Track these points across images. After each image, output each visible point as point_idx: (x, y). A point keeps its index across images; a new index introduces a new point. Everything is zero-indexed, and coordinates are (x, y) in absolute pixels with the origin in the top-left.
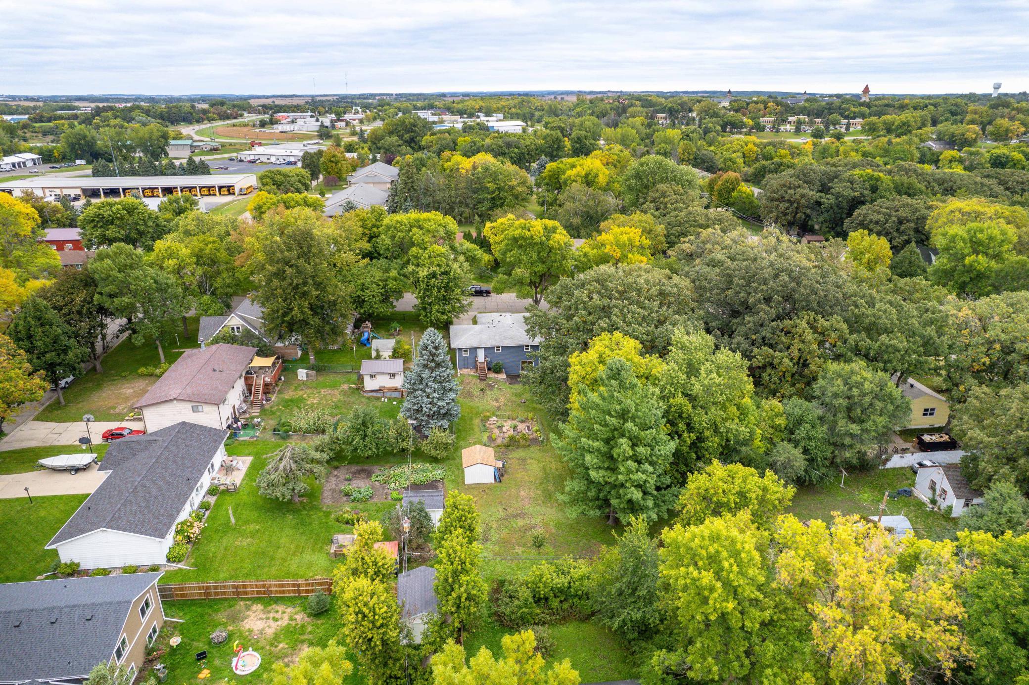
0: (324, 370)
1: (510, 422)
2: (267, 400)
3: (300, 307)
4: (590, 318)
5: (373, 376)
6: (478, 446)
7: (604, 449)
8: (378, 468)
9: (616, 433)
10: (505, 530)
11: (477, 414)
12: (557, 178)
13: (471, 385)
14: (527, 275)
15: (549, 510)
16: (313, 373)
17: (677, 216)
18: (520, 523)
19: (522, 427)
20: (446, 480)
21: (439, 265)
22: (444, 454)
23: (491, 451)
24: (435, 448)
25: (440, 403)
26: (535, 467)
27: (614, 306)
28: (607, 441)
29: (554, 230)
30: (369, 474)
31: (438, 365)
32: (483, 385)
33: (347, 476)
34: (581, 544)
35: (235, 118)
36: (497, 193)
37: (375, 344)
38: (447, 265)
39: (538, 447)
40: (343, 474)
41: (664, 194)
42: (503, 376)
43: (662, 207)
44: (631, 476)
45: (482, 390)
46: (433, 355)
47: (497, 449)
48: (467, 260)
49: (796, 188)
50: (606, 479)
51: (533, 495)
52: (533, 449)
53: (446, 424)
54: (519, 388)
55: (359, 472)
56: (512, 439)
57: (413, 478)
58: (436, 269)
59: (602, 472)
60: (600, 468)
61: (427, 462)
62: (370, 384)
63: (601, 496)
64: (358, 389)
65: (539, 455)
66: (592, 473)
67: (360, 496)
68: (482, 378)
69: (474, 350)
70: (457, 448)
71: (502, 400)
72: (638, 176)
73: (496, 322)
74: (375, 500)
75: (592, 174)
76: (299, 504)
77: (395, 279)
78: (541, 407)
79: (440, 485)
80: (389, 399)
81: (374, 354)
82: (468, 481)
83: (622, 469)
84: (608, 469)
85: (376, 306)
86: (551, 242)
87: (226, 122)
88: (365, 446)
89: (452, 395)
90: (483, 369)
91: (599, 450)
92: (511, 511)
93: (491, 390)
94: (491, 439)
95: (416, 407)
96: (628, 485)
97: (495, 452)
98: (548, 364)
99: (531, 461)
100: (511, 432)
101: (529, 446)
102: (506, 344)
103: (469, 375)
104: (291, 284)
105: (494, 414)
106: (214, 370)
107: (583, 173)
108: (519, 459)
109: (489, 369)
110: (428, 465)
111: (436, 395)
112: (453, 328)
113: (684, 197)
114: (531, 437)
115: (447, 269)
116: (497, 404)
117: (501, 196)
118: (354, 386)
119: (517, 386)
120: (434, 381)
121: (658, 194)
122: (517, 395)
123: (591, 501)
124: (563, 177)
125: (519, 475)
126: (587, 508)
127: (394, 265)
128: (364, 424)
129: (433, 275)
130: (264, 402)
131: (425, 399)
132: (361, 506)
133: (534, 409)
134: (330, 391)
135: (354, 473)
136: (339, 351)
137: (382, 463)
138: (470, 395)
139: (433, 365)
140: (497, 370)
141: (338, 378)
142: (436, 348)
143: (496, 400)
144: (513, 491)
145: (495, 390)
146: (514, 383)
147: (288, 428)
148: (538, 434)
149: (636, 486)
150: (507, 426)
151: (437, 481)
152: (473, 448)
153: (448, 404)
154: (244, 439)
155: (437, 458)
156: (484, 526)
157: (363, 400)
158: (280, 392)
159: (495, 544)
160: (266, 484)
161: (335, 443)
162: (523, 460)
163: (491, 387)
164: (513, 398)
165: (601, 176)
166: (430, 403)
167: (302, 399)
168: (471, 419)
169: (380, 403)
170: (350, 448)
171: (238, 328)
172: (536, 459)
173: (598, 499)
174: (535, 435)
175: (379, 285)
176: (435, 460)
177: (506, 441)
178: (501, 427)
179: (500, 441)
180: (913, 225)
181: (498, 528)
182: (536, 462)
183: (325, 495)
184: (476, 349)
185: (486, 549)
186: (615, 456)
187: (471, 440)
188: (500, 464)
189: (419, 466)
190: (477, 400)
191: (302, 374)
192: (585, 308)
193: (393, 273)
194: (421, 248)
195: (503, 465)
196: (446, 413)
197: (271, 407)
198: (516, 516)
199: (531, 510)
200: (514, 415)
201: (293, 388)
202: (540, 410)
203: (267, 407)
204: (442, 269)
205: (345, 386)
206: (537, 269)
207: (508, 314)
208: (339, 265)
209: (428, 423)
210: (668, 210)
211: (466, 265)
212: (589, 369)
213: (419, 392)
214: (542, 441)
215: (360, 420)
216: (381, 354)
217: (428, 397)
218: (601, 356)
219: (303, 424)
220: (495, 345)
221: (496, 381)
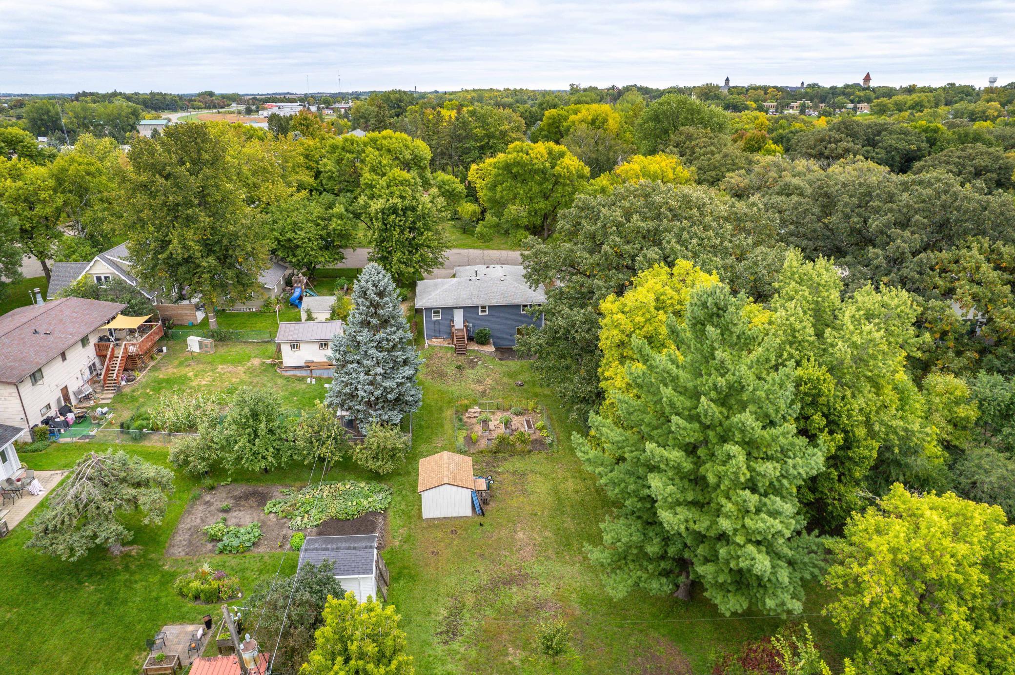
0: (229, 339)
1: (499, 415)
2: (128, 380)
3: (183, 241)
4: (628, 247)
5: (295, 345)
6: (445, 454)
7: (687, 466)
8: (281, 489)
9: (711, 434)
10: (489, 612)
11: (449, 402)
12: (558, 127)
13: (444, 361)
14: (524, 214)
15: (568, 568)
16: (209, 341)
17: (710, 159)
18: (516, 596)
19: (518, 422)
20: (390, 512)
21: (402, 198)
22: (390, 466)
23: (466, 462)
24: (375, 457)
25: (387, 384)
26: (540, 488)
27: (666, 230)
28: (691, 450)
29: (562, 155)
30: (262, 499)
31: (385, 323)
32: (461, 360)
33: (224, 504)
34: (632, 641)
35: (223, 107)
36: (486, 140)
37: (307, 302)
38: (414, 198)
39: (544, 454)
40: (219, 499)
41: (690, 137)
42: (491, 349)
43: (688, 152)
44: (747, 521)
45: (459, 367)
46: (376, 306)
47: (479, 457)
48: (443, 194)
49: (837, 142)
50: (691, 525)
51: (539, 540)
52: (536, 456)
53: (396, 416)
54: (513, 365)
55: (246, 497)
56: (502, 440)
57: (336, 508)
58: (396, 200)
59: (684, 513)
60: (678, 503)
61: (363, 479)
62: (290, 358)
63: (672, 551)
64: (273, 365)
65: (546, 467)
66: (665, 515)
67: (236, 543)
68: (460, 351)
69: (448, 311)
70: (412, 455)
71: (489, 382)
72: (656, 118)
73: (481, 275)
74: (262, 549)
75: (600, 118)
76: (118, 560)
77: (341, 217)
78: (546, 391)
79: (380, 521)
80: (319, 379)
81: (304, 316)
82: (428, 512)
83: (729, 507)
84: (694, 504)
85: (313, 253)
86: (558, 168)
87: (211, 111)
88: (255, 454)
89: (408, 371)
90: (460, 339)
91: (677, 468)
92: (500, 570)
93: (473, 368)
94: (470, 441)
95: (347, 390)
96: (740, 539)
97: (475, 463)
98: (561, 322)
99: (535, 477)
100: (502, 430)
101: (530, 452)
102: (494, 302)
103: (442, 347)
104: (164, 204)
105: (475, 402)
106: (36, 332)
107: (590, 118)
108: (514, 474)
109: (471, 339)
110: (363, 484)
111: (379, 370)
112: (420, 284)
113: (716, 141)
114: (533, 437)
115: (414, 203)
116: (480, 388)
117: (491, 144)
118: (269, 361)
119: (511, 363)
120: (377, 347)
121: (682, 138)
122: (510, 375)
123: (650, 560)
124: (564, 124)
125: (514, 503)
126: (645, 576)
127: (341, 198)
128: (255, 415)
129: (394, 210)
130: (123, 383)
131: (362, 377)
132: (233, 561)
133: (536, 395)
134: (231, 368)
135: (238, 499)
136: (259, 313)
137: (288, 481)
138: (441, 375)
139: (374, 321)
140: (482, 339)
141: (248, 349)
142: (381, 294)
143: (480, 382)
144: (504, 532)
145: (478, 368)
146: (507, 359)
147: (145, 423)
148: (544, 433)
149: (758, 543)
150: (496, 420)
151: (375, 513)
152: (437, 456)
153: (399, 385)
154: (68, 440)
155: (377, 473)
156: (450, 602)
157: (280, 381)
158: (155, 369)
159: (469, 642)
160: (41, 528)
161: (209, 447)
162: (521, 475)
163: (473, 364)
164: (505, 379)
165: (610, 121)
166: (371, 383)
167: (184, 380)
168: (441, 409)
169: (304, 386)
170: (230, 457)
171: (106, 278)
172: (542, 474)
173: (663, 557)
174: (539, 434)
175: (319, 225)
176: (375, 476)
177: (493, 445)
178: (485, 423)
179: (483, 444)
180: (994, 176)
181: (477, 607)
182: (542, 479)
183: (178, 538)
184: (451, 309)
185: (452, 653)
186: (711, 479)
187: (438, 442)
188: (482, 484)
189: (347, 486)
190: (451, 381)
191: (193, 342)
192: (619, 233)
193: (339, 209)
194: (377, 174)
195: (489, 487)
196: (397, 400)
197: (133, 391)
198: (509, 582)
199: (537, 569)
200: (506, 404)
201: (177, 362)
202: (545, 396)
203: (127, 390)
204: (406, 203)
205: (256, 362)
206: (537, 207)
207: (498, 266)
208: (264, 199)
209: (367, 415)
210: (697, 154)
211: (441, 201)
212: (640, 319)
213: (355, 366)
214: (551, 445)
215: (247, 410)
216: (314, 316)
217: (367, 373)
218: (657, 299)
219: (170, 416)
220: (480, 303)
221: (480, 355)
